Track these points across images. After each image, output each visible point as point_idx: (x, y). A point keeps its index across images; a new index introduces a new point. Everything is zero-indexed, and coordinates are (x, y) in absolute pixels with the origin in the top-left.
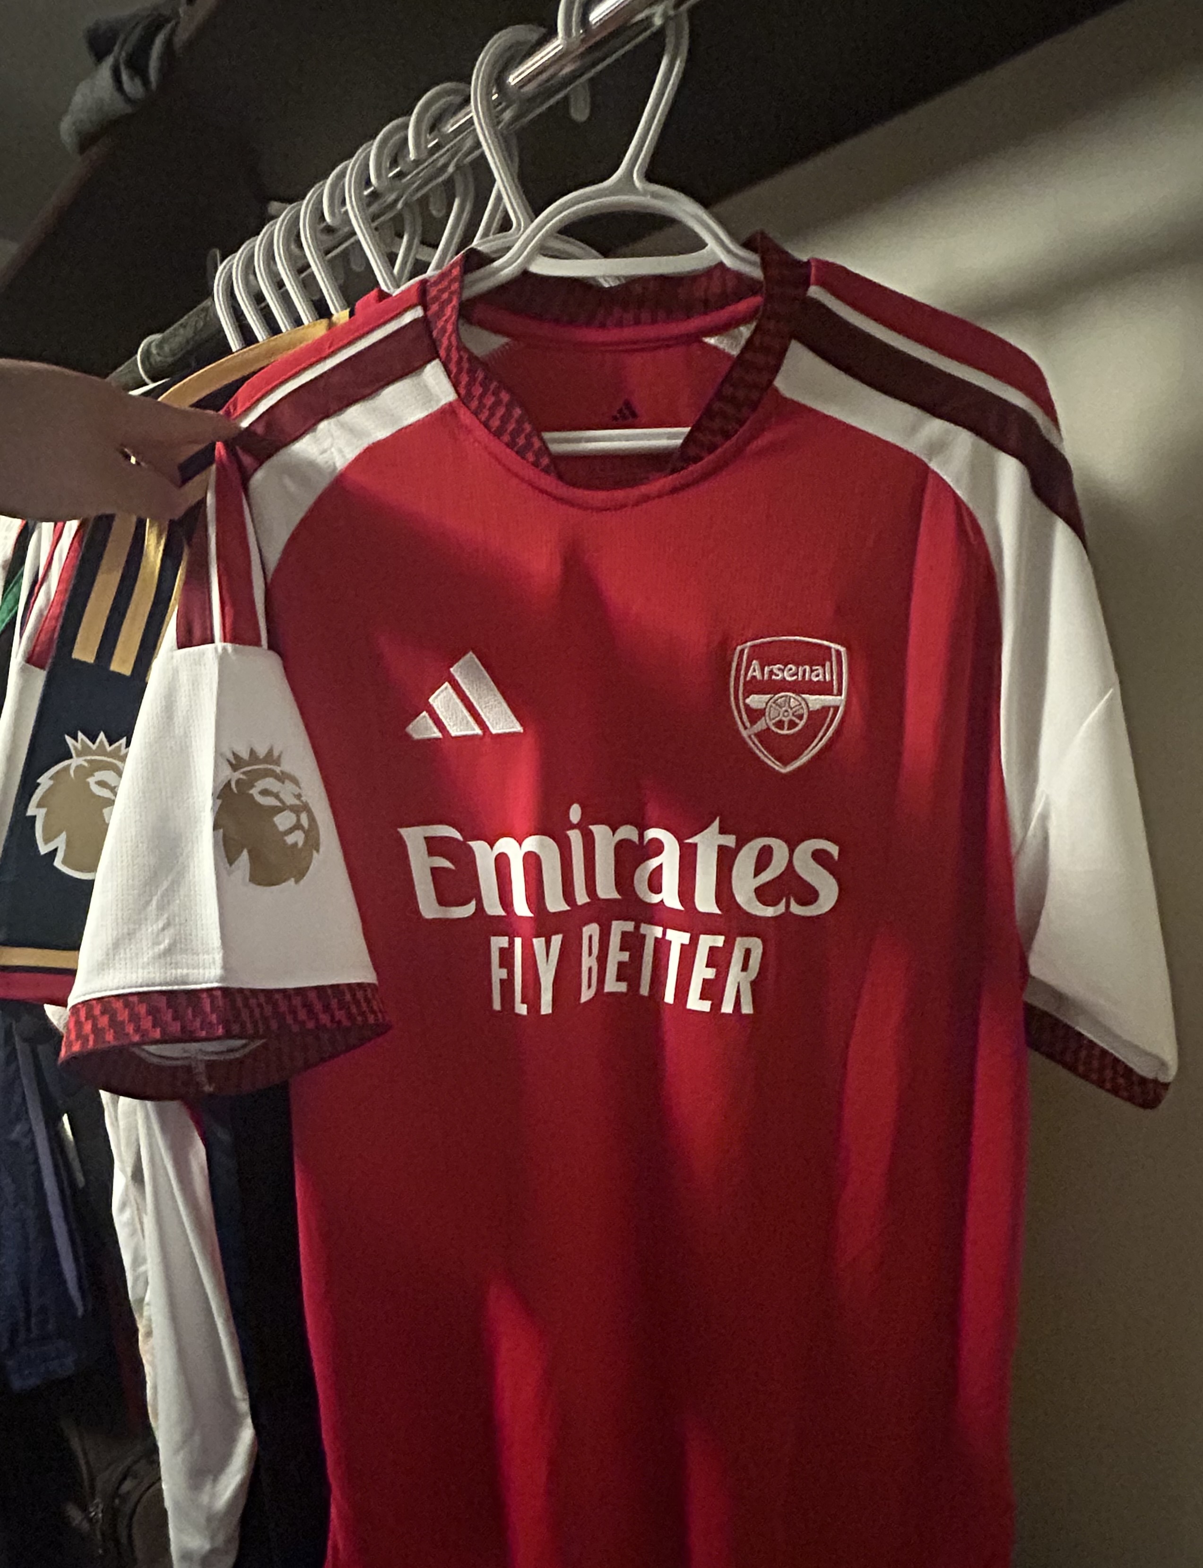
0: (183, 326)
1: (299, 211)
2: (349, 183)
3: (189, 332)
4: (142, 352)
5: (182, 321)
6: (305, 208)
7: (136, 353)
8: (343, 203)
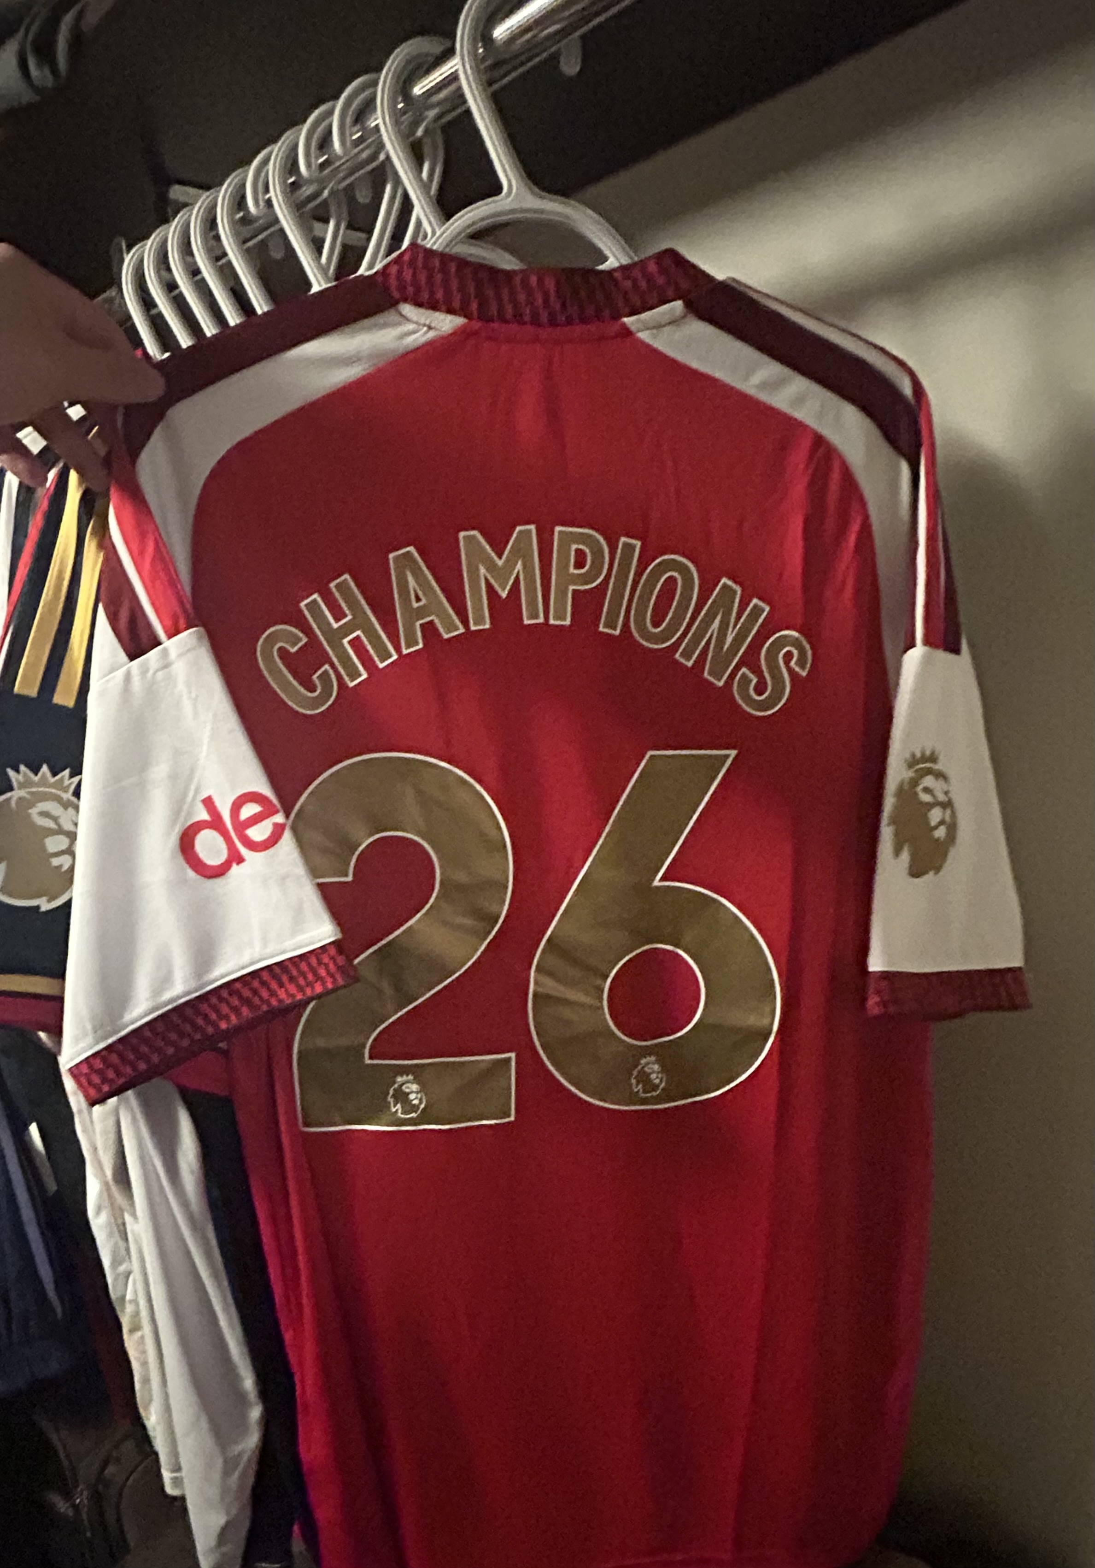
1: (216, 199)
2: (273, 171)
6: (223, 194)
8: (267, 190)
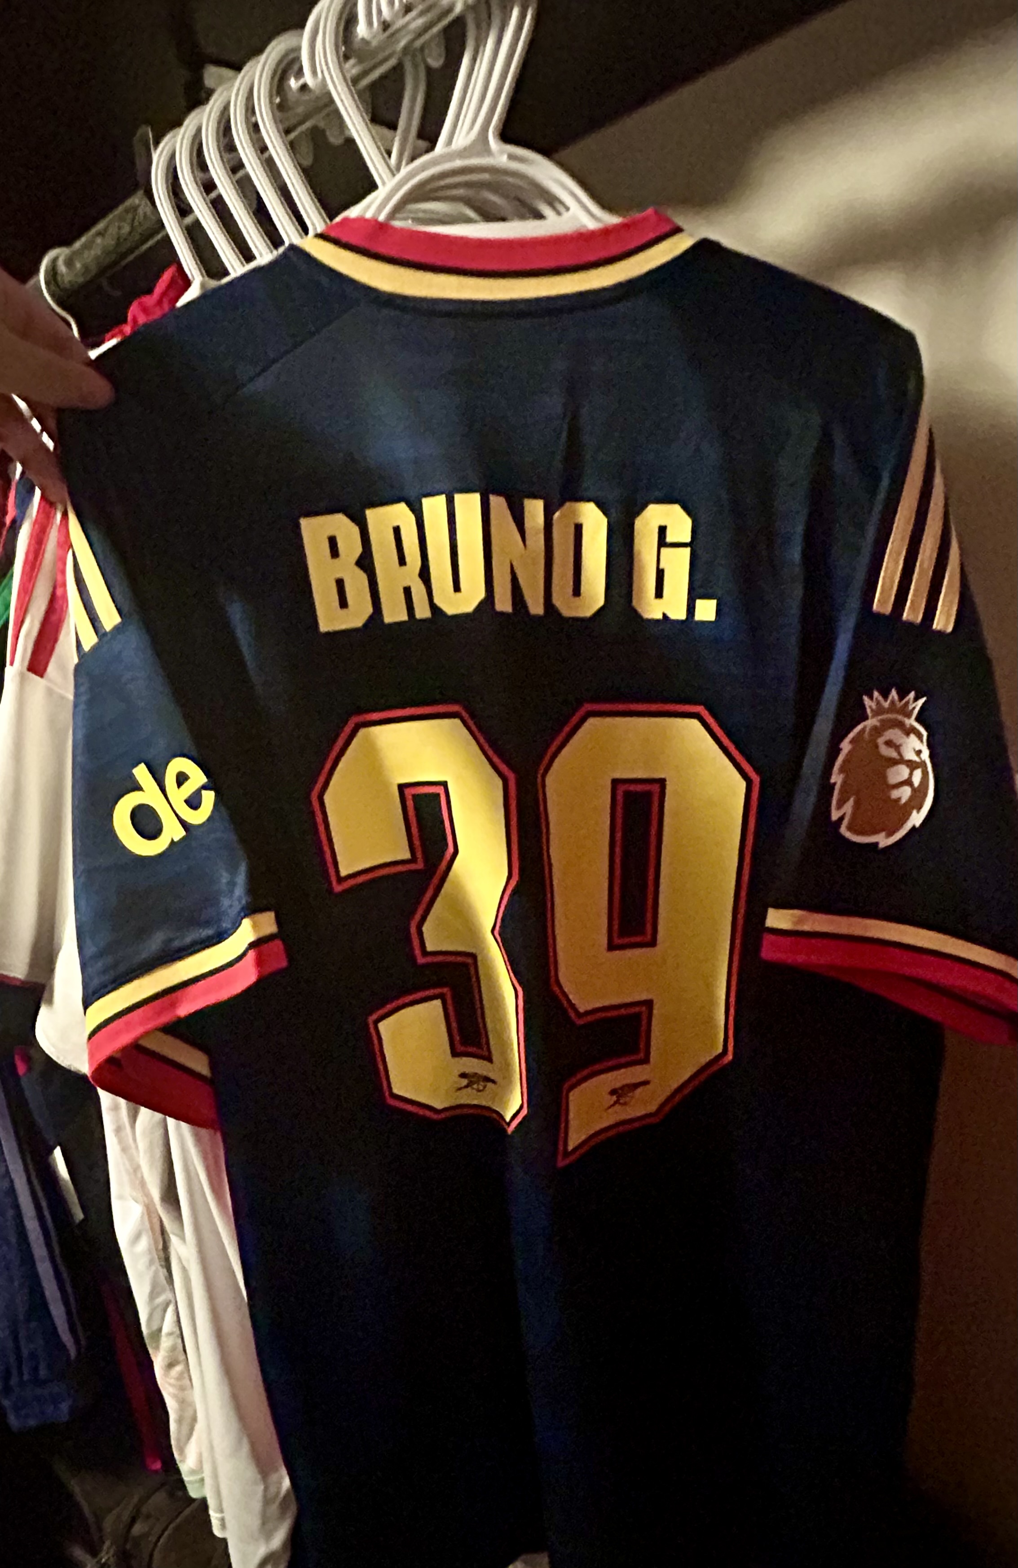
0: (99, 234)
3: (109, 241)
4: (46, 272)
5: (101, 226)
7: (36, 271)
